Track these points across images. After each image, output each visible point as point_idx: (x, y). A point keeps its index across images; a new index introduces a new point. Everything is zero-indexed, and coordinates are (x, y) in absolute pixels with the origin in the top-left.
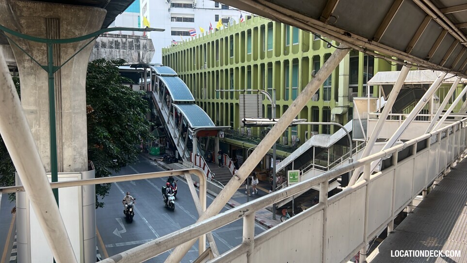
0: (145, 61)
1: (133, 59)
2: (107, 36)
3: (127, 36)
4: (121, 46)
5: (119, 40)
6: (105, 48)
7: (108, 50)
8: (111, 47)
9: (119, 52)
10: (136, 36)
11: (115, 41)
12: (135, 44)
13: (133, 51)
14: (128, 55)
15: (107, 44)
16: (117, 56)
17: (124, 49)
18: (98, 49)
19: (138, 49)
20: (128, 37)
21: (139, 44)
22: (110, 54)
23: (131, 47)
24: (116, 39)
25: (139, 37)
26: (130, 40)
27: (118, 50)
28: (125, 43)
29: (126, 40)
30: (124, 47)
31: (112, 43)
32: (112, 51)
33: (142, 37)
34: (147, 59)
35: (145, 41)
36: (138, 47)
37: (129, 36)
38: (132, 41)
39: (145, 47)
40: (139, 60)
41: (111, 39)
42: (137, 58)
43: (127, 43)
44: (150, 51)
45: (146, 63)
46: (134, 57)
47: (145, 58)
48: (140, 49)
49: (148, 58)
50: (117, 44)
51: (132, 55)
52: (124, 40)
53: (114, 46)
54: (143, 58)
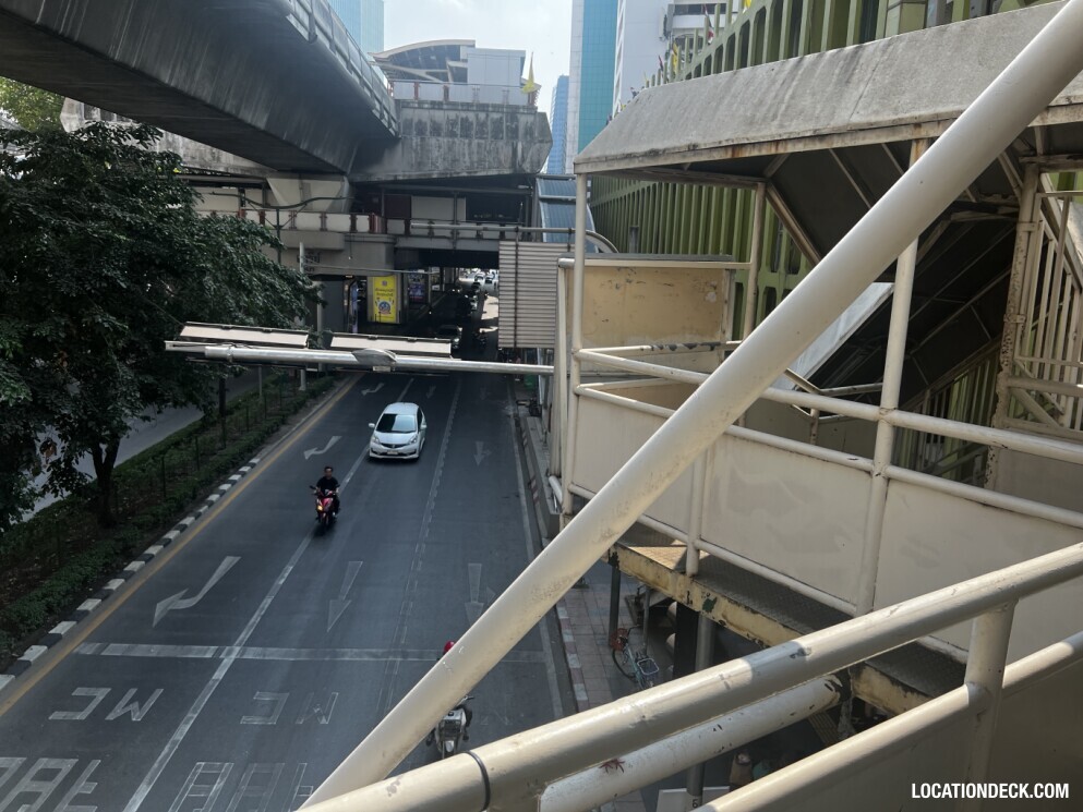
0: (527, 168)
1: (500, 162)
2: (445, 107)
3: (487, 105)
4: (473, 132)
5: (471, 116)
6: (439, 135)
7: (444, 140)
8: (452, 134)
9: (470, 144)
10: (509, 106)
11: (462, 119)
12: (507, 127)
13: (501, 143)
14: (489, 152)
15: (444, 126)
16: (464, 154)
17: (481, 138)
18: (423, 139)
19: (512, 138)
20: (490, 109)
21: (517, 127)
22: (450, 149)
23: (496, 135)
24: (463, 115)
25: (517, 107)
26: (496, 116)
27: (467, 141)
28: (482, 125)
29: (487, 116)
30: (481, 134)
31: (454, 123)
32: (454, 142)
33: (524, 107)
34: (532, 162)
35: (530, 119)
36: (514, 133)
37: (494, 106)
38: (501, 118)
39: (529, 132)
40: (513, 164)
41: (452, 114)
42: (509, 160)
43: (489, 123)
44: (541, 142)
45: (528, 171)
46: (502, 157)
47: (528, 160)
48: (517, 137)
49: (535, 159)
50: (466, 124)
51: (497, 153)
52: (482, 116)
53: (459, 132)
54: (523, 160)
